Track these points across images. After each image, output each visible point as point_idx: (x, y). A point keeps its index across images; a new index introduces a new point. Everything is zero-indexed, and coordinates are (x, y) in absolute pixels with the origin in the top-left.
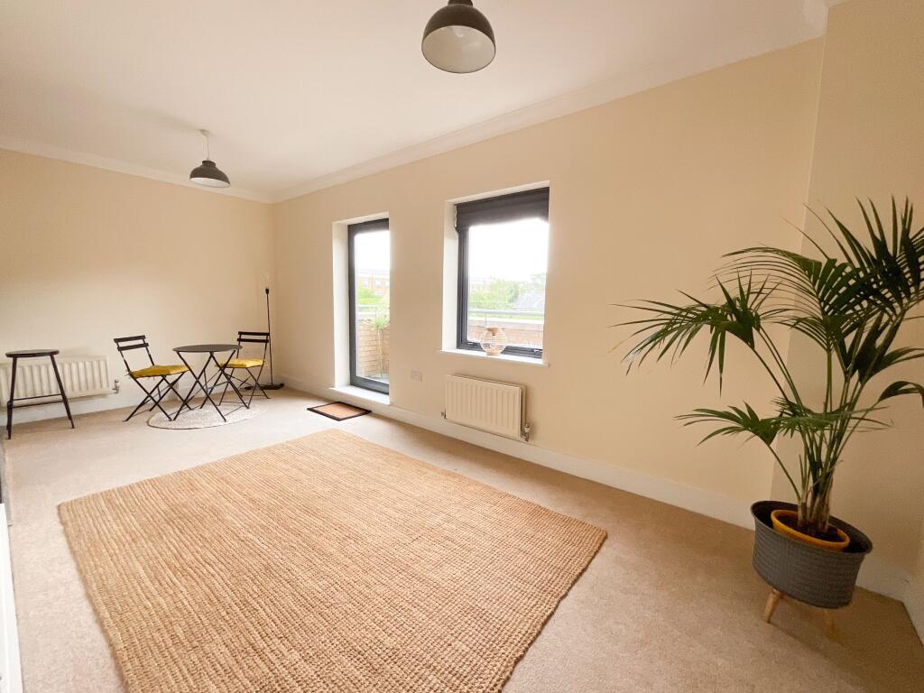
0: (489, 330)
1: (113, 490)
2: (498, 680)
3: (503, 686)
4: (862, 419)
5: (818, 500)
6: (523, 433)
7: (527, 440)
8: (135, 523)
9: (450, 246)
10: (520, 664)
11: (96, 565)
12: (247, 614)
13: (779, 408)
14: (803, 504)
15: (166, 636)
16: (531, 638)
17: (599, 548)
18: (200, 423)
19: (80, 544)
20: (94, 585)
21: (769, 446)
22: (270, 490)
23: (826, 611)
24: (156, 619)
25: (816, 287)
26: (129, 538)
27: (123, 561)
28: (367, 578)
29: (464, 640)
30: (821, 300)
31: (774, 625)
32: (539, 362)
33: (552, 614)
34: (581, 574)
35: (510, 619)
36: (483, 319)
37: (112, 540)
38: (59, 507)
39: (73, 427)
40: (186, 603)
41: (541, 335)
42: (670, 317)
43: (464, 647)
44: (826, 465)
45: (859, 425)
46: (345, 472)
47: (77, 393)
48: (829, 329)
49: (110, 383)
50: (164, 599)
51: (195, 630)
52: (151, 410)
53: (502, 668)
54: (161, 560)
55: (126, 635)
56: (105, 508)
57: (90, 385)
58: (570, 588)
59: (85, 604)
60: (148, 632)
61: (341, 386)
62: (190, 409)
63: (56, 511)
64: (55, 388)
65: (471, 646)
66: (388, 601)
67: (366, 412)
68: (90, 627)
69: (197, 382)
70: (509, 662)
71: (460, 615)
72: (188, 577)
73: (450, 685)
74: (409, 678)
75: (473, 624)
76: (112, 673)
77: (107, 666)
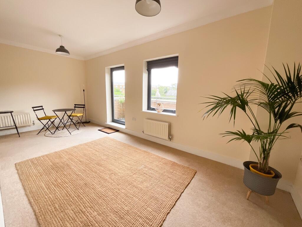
0: (158, 104)
1: (34, 158)
2: (162, 220)
3: (163, 222)
4: (280, 135)
5: (265, 161)
6: (169, 138)
7: (170, 140)
8: (41, 169)
9: (145, 76)
10: (169, 215)
11: (28, 184)
12: (79, 199)
13: (253, 131)
14: (260, 162)
15: (53, 208)
16: (172, 206)
17: (194, 176)
18: (62, 135)
19: (23, 177)
20: (28, 191)
21: (249, 144)
22: (86, 158)
23: (266, 196)
24: (49, 202)
25: (267, 92)
26: (39, 175)
27: (37, 182)
28: (119, 187)
29: (150, 207)
30: (268, 96)
31: (250, 201)
32: (174, 115)
33: (179, 198)
34: (188, 185)
35: (165, 200)
36: (156, 100)
37: (33, 175)
38: (15, 164)
39: (20, 137)
40: (59, 196)
41: (175, 106)
42: (218, 101)
43: (150, 210)
44: (268, 150)
45: (279, 137)
46: (111, 151)
47: (20, 125)
48: (270, 106)
49: (31, 122)
50: (52, 195)
51: (62, 205)
52: (45, 131)
53: (163, 217)
54: (50, 182)
55: (39, 208)
56: (31, 165)
57: (25, 123)
58: (185, 190)
59: (25, 197)
60: (46, 207)
61: (109, 122)
62: (59, 130)
63: (14, 166)
64: (13, 124)
65: (153, 209)
66: (126, 195)
67: (117, 131)
68: (27, 205)
69: (61, 121)
70: (165, 214)
71: (149, 199)
72: (60, 188)
73: (146, 222)
74: (133, 220)
75: (153, 202)
76: (35, 221)
77: (33, 218)
